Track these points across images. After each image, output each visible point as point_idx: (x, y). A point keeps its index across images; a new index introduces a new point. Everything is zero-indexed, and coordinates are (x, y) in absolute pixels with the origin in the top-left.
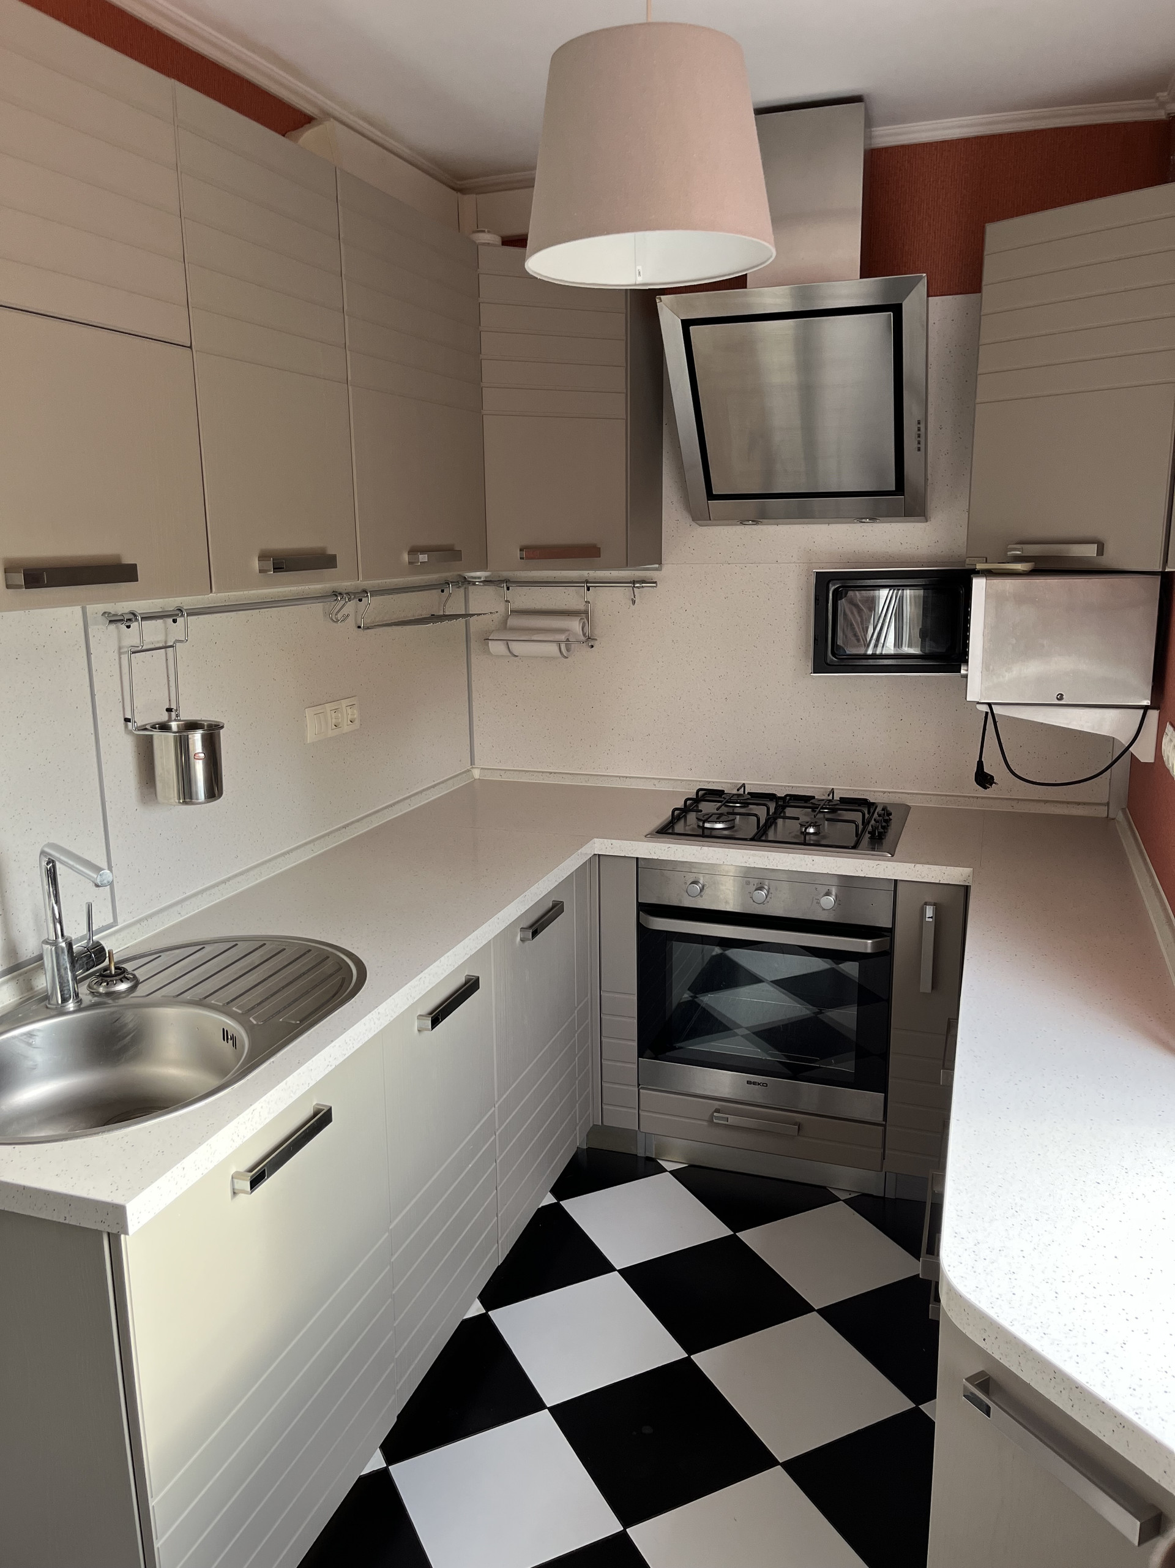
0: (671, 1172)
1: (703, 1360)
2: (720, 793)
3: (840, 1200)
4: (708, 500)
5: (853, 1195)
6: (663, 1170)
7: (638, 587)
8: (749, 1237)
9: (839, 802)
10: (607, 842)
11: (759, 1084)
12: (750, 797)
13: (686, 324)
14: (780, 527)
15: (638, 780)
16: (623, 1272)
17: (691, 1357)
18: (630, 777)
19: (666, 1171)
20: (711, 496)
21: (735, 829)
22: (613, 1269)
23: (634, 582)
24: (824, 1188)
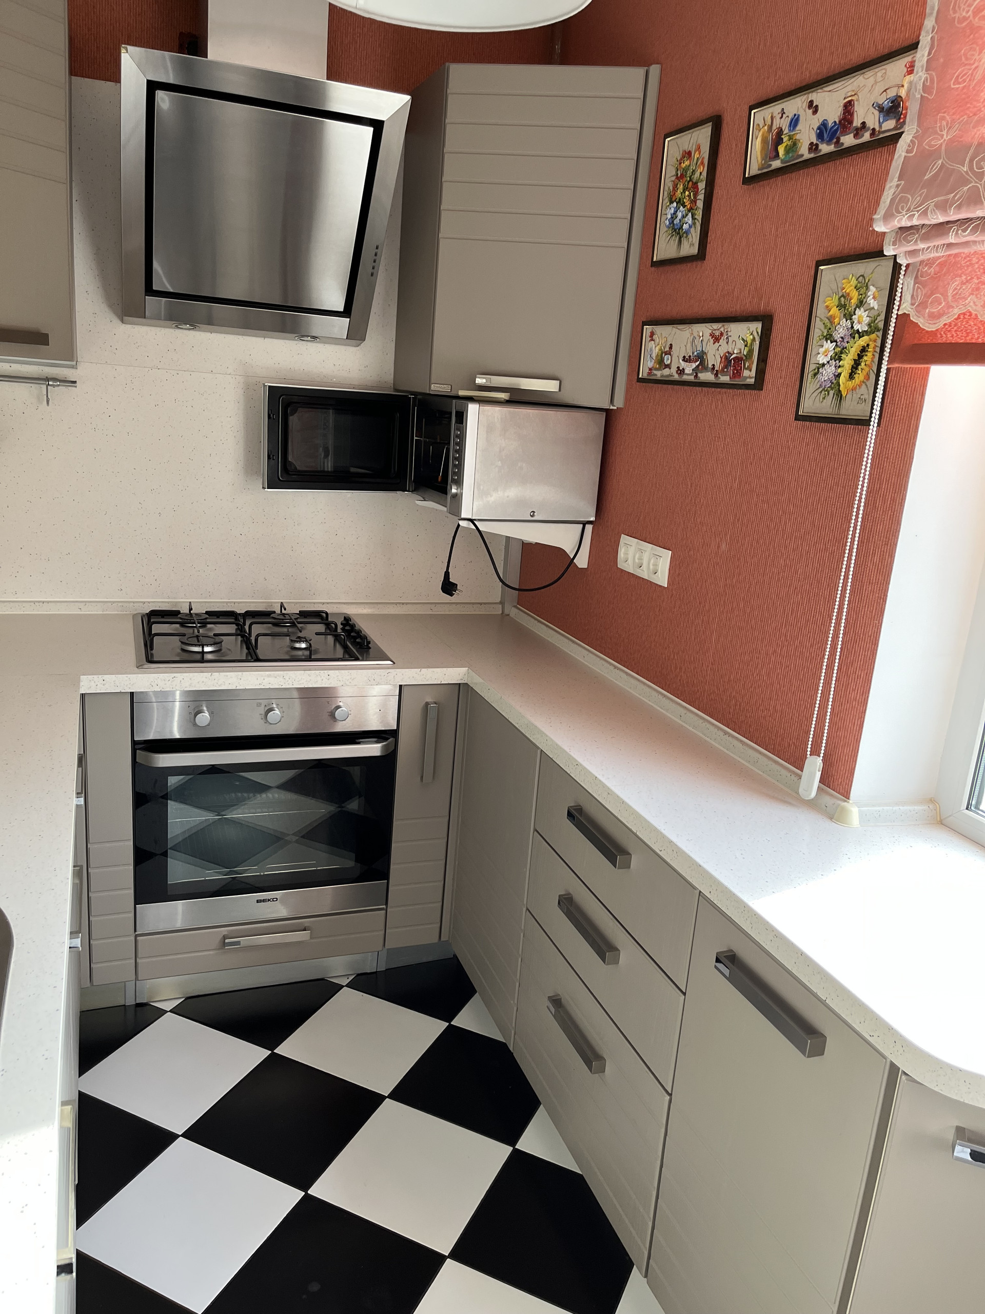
0: (171, 1011)
1: (321, 1189)
2: (176, 613)
3: (344, 986)
4: (146, 295)
5: (351, 978)
6: (163, 1012)
7: (51, 385)
8: (286, 1049)
9: (299, 616)
10: (98, 679)
11: (269, 900)
12: (207, 616)
13: (153, 87)
14: (214, 335)
15: (58, 604)
16: (189, 1135)
17: (309, 1192)
18: (48, 602)
19: (166, 1012)
20: (149, 290)
21: (222, 651)
22: (176, 1136)
23: (47, 379)
24: (322, 979)
